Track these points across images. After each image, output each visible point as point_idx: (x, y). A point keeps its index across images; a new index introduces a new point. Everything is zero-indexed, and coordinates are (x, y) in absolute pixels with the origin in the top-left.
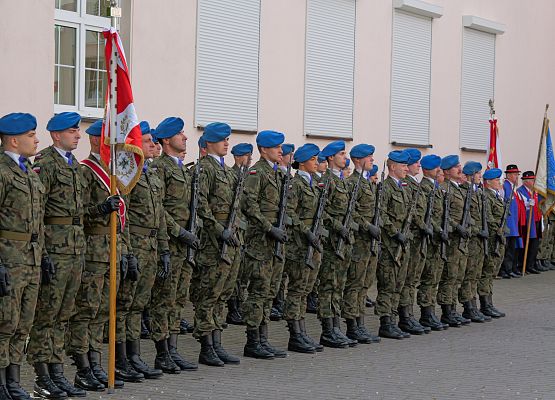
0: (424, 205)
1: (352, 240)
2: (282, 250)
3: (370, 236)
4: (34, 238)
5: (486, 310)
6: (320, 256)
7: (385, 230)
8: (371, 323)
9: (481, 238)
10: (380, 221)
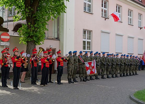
0: (126, 61)
1: (115, 65)
2: (106, 66)
3: (118, 65)
4: (73, 65)
5: (136, 74)
6: (111, 67)
7: (120, 64)
8: (119, 75)
9: (135, 65)
10: (120, 63)
